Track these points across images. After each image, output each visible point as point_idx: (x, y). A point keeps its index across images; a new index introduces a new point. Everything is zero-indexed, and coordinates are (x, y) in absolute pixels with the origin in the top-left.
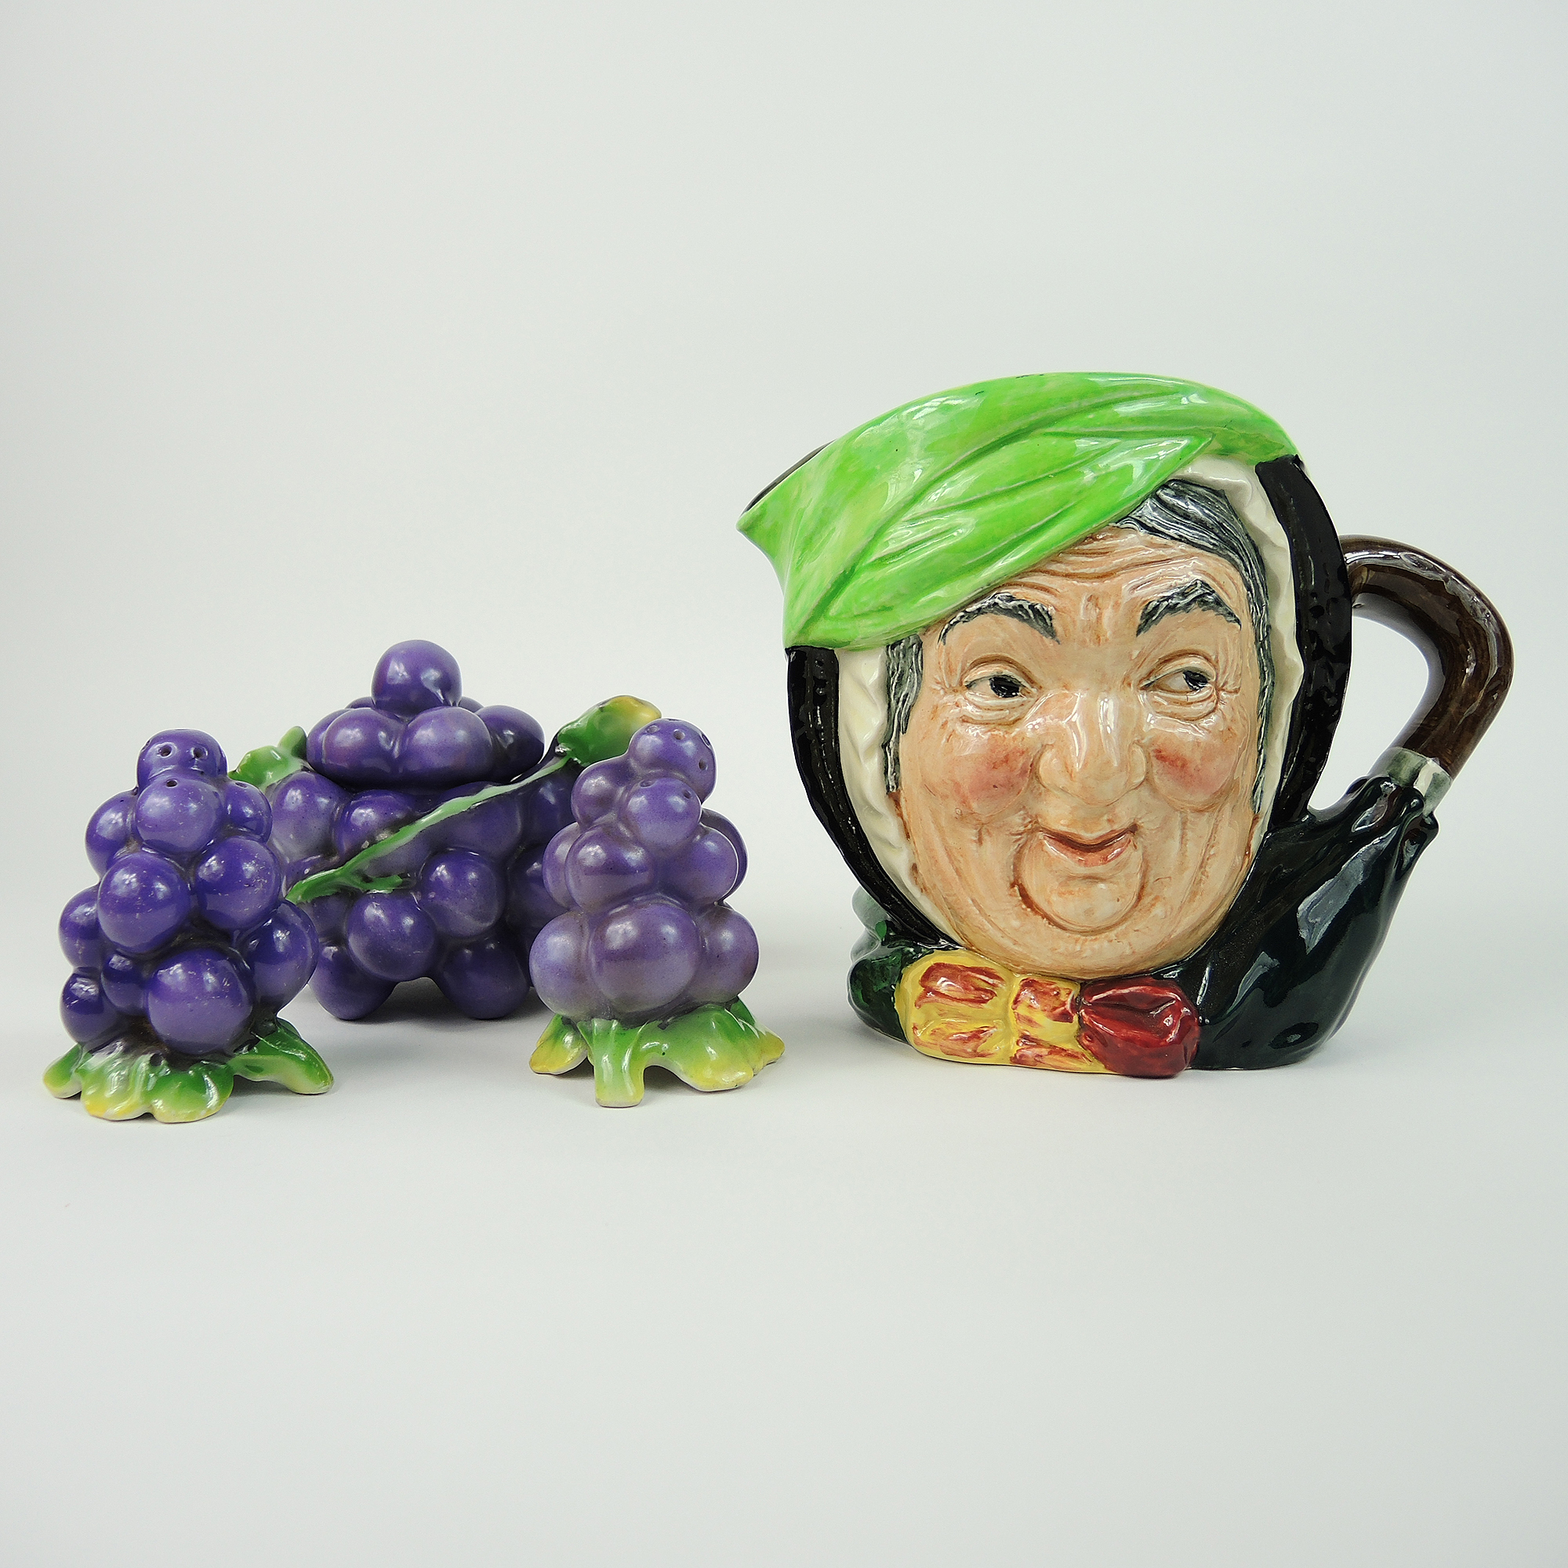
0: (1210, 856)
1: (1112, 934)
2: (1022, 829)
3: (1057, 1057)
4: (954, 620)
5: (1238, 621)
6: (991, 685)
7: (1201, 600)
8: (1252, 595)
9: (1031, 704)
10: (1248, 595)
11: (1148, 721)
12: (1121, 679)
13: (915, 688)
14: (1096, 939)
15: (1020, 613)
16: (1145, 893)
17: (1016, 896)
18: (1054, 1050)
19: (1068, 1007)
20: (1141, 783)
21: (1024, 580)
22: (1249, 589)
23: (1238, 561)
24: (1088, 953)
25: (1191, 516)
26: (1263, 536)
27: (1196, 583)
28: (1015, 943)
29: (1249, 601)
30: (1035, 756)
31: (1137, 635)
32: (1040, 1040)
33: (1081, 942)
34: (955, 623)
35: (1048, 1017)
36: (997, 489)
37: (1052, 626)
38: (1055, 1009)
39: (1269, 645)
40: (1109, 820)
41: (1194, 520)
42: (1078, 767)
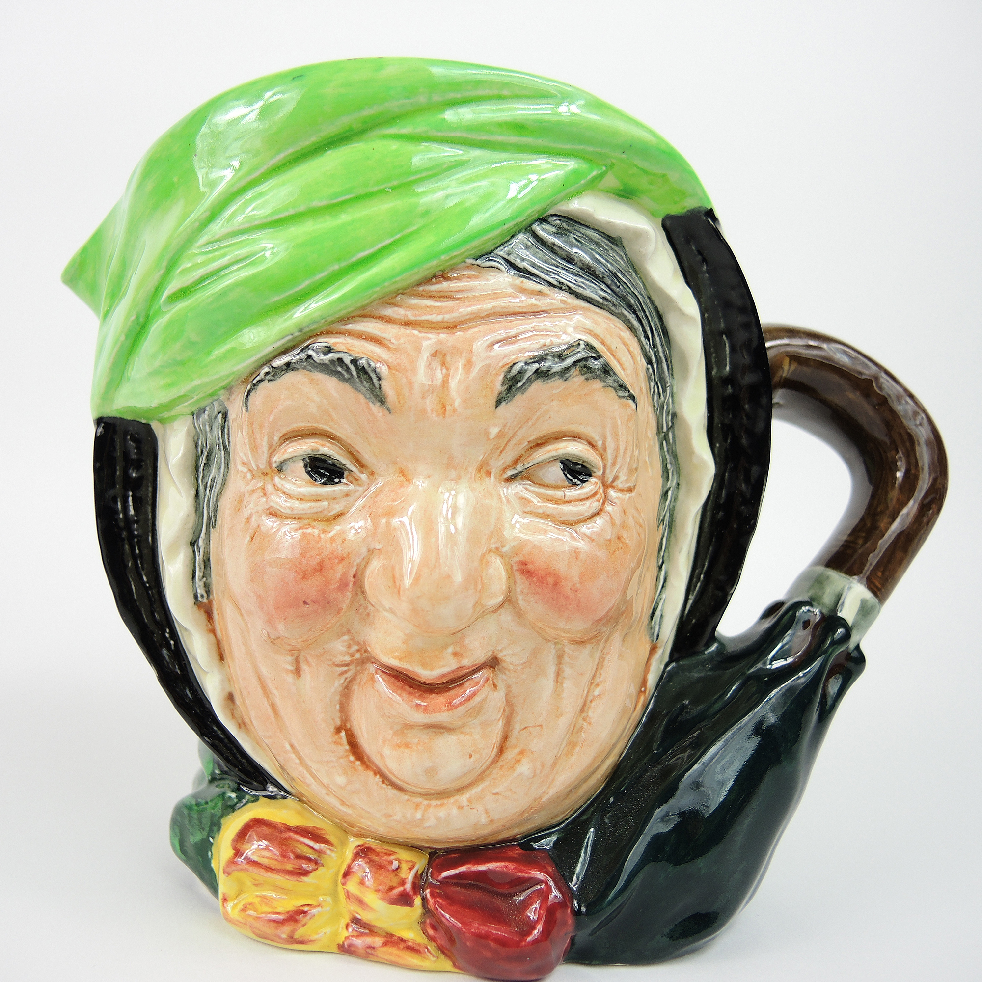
0: (594, 696)
1: (463, 798)
2: (347, 659)
3: (393, 950)
4: (258, 378)
5: (633, 398)
6: (306, 466)
7: (582, 365)
8: (653, 371)
9: (358, 494)
10: (648, 369)
11: (513, 522)
12: (476, 465)
13: (222, 470)
14: (442, 805)
15: (339, 369)
16: (508, 744)
17: (341, 744)
18: (392, 940)
19: (408, 886)
20: (501, 605)
21: (350, 327)
22: (650, 362)
23: (636, 323)
24: (431, 822)
25: (576, 259)
26: (669, 300)
27: (579, 344)
28: (343, 803)
29: (649, 378)
30: (358, 565)
31: (496, 407)
32: (374, 926)
33: (422, 807)
34: (260, 381)
35: (383, 899)
36: (316, 203)
37: (380, 388)
38: (391, 889)
39: (674, 438)
40: (455, 654)
41: (579, 264)
42: (407, 582)
